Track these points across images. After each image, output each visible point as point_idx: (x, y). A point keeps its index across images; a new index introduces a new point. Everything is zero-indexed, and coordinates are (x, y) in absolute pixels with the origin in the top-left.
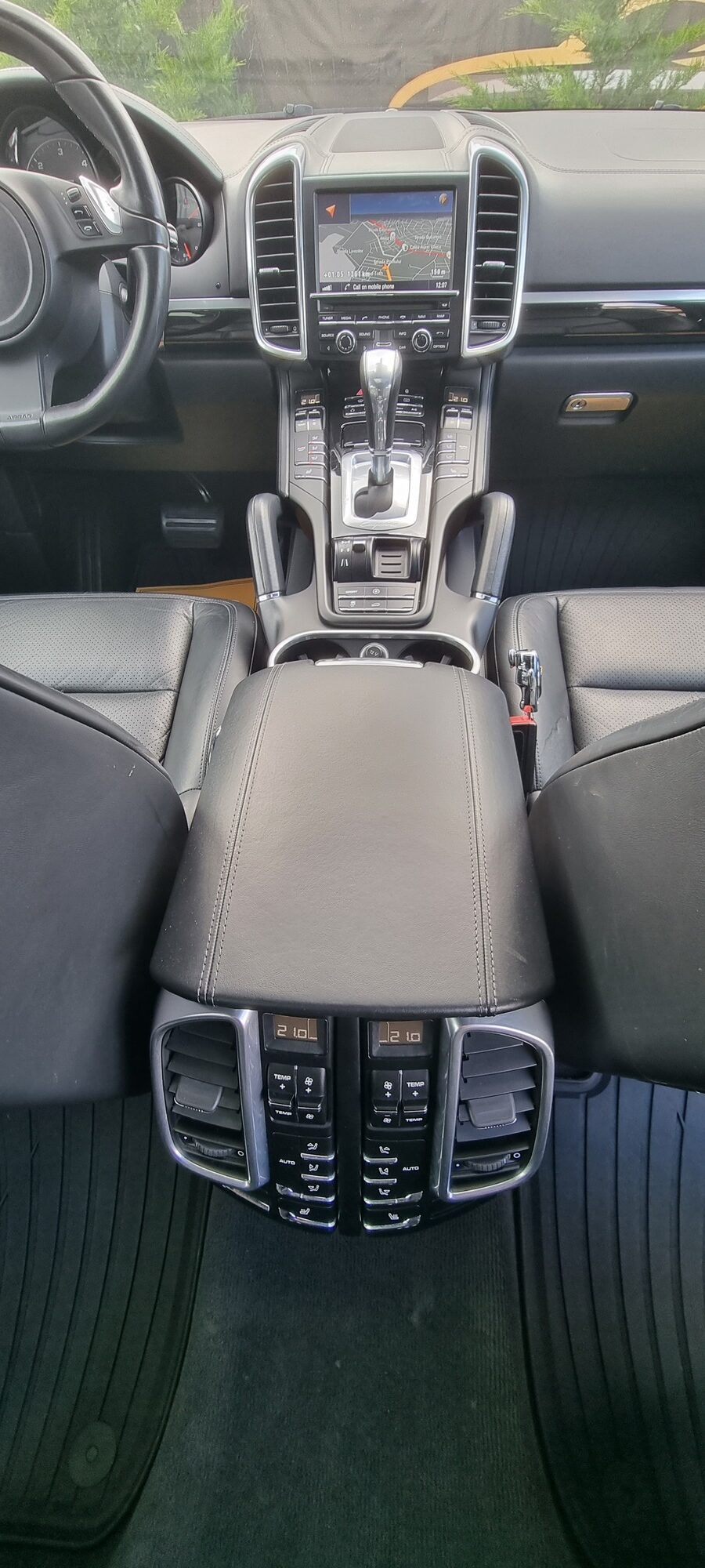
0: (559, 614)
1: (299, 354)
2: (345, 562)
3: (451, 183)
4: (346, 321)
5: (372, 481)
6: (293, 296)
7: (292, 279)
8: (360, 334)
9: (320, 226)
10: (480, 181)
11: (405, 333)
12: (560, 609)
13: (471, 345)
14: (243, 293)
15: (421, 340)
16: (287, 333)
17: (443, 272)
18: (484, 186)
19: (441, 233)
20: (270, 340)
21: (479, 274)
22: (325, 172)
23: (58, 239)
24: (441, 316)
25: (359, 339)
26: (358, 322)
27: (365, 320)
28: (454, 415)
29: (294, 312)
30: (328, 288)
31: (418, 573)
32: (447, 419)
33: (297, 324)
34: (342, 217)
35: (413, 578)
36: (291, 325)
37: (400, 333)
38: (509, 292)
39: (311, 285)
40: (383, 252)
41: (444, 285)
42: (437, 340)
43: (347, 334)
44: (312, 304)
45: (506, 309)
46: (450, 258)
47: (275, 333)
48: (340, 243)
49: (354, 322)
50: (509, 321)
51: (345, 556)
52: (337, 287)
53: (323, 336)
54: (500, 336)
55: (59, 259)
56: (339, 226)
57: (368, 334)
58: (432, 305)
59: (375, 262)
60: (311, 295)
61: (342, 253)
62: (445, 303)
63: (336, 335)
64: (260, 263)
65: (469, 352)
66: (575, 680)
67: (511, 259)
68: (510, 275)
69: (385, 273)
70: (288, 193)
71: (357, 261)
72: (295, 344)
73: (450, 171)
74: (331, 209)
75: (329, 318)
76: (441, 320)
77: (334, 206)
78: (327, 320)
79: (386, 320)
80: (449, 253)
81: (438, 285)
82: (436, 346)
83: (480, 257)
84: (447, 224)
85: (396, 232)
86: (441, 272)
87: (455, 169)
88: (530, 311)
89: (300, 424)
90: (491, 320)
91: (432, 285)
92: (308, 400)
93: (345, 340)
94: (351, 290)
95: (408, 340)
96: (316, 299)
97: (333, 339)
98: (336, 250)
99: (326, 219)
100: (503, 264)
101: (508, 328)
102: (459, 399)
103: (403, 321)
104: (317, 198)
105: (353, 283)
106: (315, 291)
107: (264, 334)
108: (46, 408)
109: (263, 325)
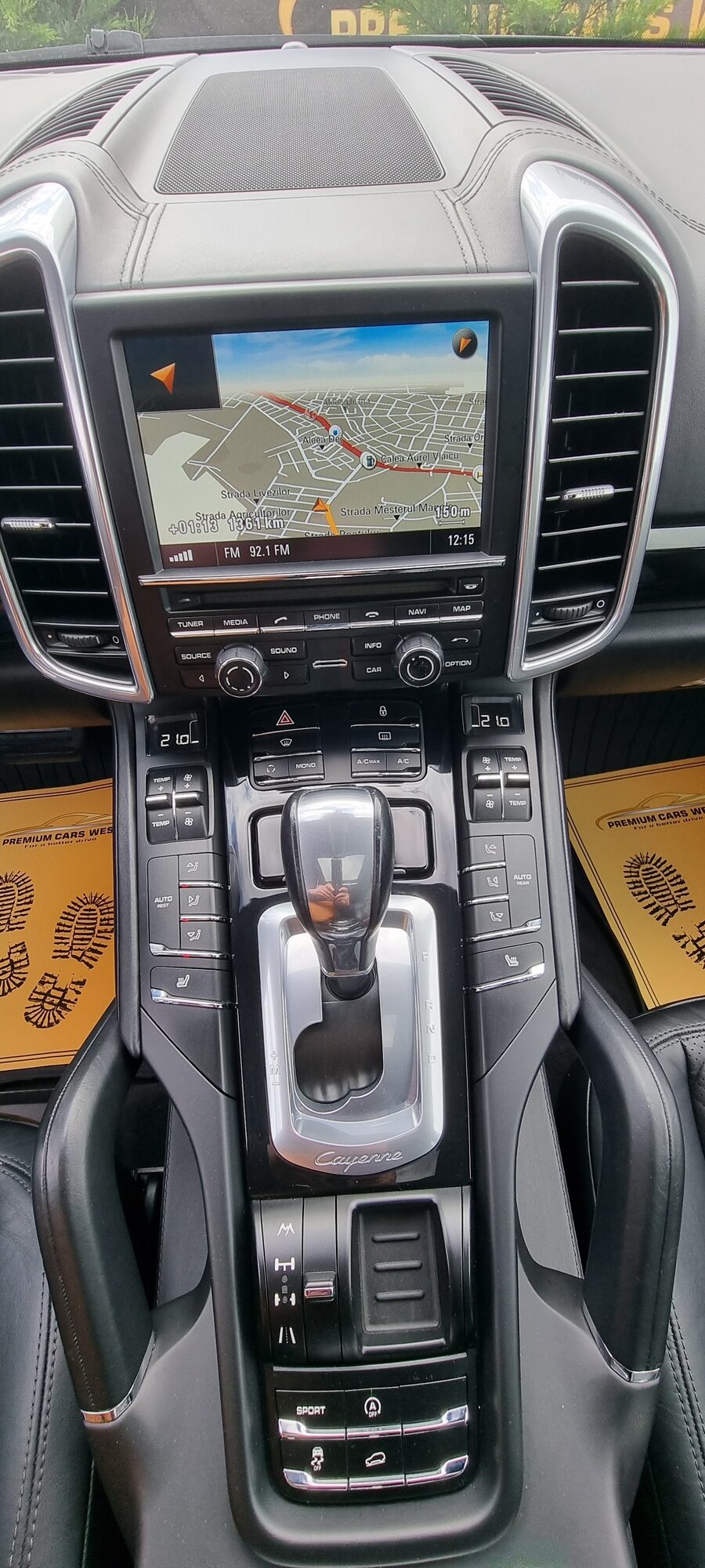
1: (135, 691)
2: (287, 1335)
4: (236, 628)
7: (89, 542)
8: (273, 651)
9: (140, 416)
10: (563, 296)
11: (378, 645)
12: (694, 1072)
13: (529, 654)
15: (419, 663)
16: (99, 648)
17: (465, 512)
18: (570, 308)
20: (60, 659)
21: (554, 515)
22: (136, 278)
24: (463, 609)
25: (269, 660)
26: (264, 629)
27: (281, 623)
28: (493, 785)
29: (106, 609)
30: (184, 556)
33: (117, 633)
36: (105, 635)
37: (367, 646)
38: (620, 542)
39: (137, 559)
40: (313, 472)
41: (467, 539)
42: (450, 651)
43: (241, 664)
44: (144, 597)
45: (614, 574)
46: (480, 480)
47: (71, 647)
48: (200, 455)
49: (255, 630)
50: (611, 601)
52: (208, 555)
53: (184, 657)
54: (592, 628)
56: (190, 414)
57: (293, 650)
58: (446, 586)
59: (296, 497)
60: (146, 580)
61: (208, 477)
62: (470, 581)
63: (215, 655)
65: (525, 667)
68: (624, 507)
70: (41, 336)
71: (246, 493)
72: (120, 669)
73: (479, 271)
74: (164, 373)
75: (194, 624)
76: (465, 616)
77: (174, 364)
78: (190, 629)
79: (332, 621)
80: (478, 470)
81: (454, 540)
82: (452, 664)
83: (556, 479)
86: (459, 506)
88: (663, 566)
89: (159, 820)
90: (571, 601)
91: (438, 543)
92: (173, 738)
93: (240, 673)
94: (246, 561)
95: (387, 656)
96: (154, 589)
97: (211, 664)
98: (190, 471)
99: (153, 399)
100: (608, 490)
101: (608, 611)
102: (493, 722)
103: (373, 622)
104: (116, 350)
105: (244, 545)
106: (151, 571)
107: (44, 644)
109: (36, 628)
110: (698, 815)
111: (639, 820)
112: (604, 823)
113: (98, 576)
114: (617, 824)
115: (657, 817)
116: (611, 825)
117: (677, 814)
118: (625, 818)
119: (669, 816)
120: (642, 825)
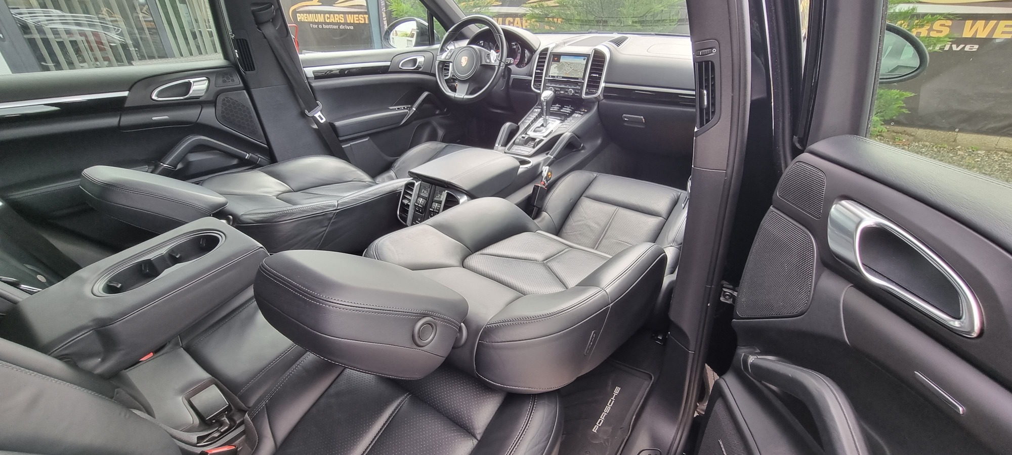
0: (594, 178)
1: (540, 92)
3: (586, 55)
4: (553, 85)
5: (543, 125)
6: (541, 77)
9: (551, 62)
10: (594, 55)
12: (596, 177)
14: (531, 76)
15: (570, 92)
16: (538, 87)
18: (595, 57)
20: (534, 88)
21: (590, 77)
22: (554, 50)
23: (482, 61)
25: (555, 90)
27: (557, 85)
28: (577, 113)
29: (541, 81)
32: (574, 114)
34: (558, 60)
36: (540, 85)
37: (566, 90)
38: (599, 83)
39: (546, 76)
40: (566, 70)
41: (580, 79)
45: (598, 87)
46: (582, 73)
47: (536, 86)
48: (555, 66)
49: (555, 86)
50: (598, 90)
52: (552, 77)
54: (594, 94)
55: (480, 65)
56: (556, 62)
57: (557, 89)
58: (576, 83)
59: (563, 72)
60: (546, 78)
61: (556, 69)
62: (578, 83)
64: (536, 69)
65: (584, 96)
66: (585, 195)
67: (601, 74)
68: (600, 78)
70: (547, 54)
71: (559, 71)
72: (539, 89)
74: (556, 59)
75: (549, 84)
76: (576, 88)
79: (563, 86)
80: (583, 71)
82: (575, 94)
83: (590, 73)
84: (583, 65)
86: (580, 75)
87: (588, 52)
88: (606, 89)
90: (593, 89)
91: (578, 79)
99: (553, 60)
100: (598, 76)
101: (598, 92)
102: (584, 110)
104: (552, 56)
105: (557, 76)
107: (533, 85)
108: (466, 94)
109: (534, 84)
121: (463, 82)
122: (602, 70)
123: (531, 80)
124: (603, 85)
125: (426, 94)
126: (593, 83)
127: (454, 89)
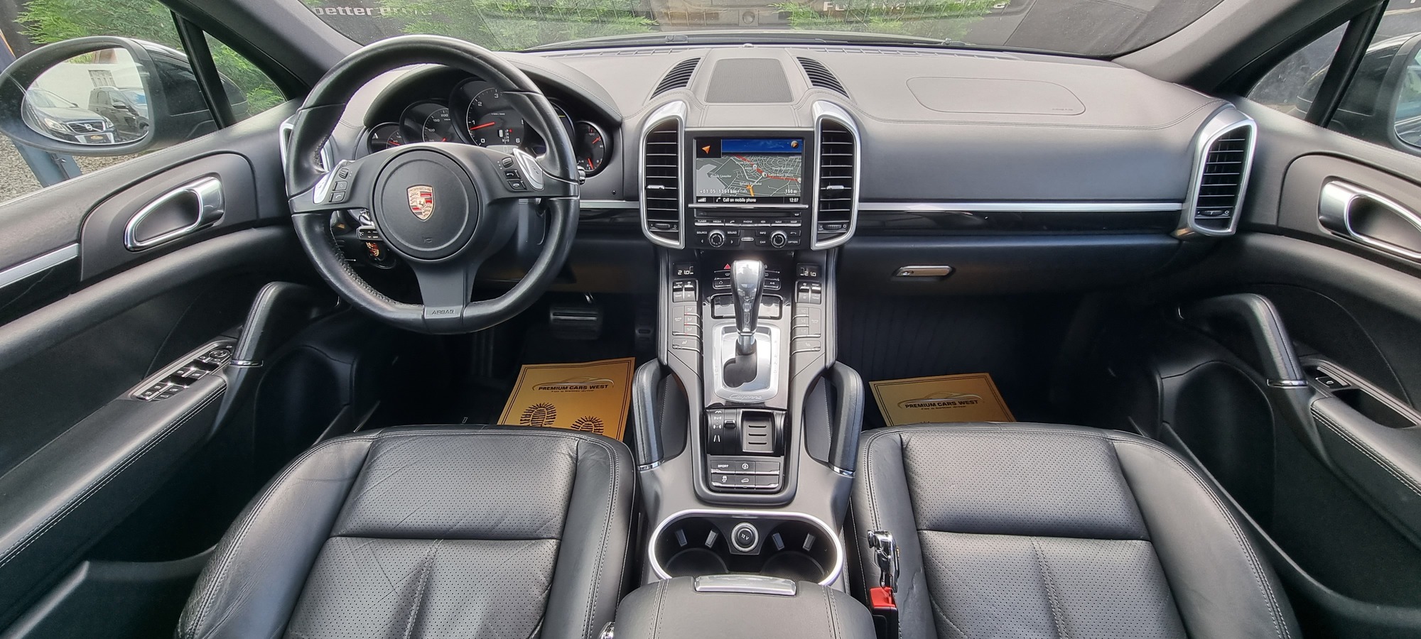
0: (903, 450)
1: (678, 244)
2: (717, 438)
3: (801, 136)
4: (717, 223)
5: (739, 349)
6: (674, 204)
7: (676, 193)
8: (728, 231)
9: (698, 159)
10: (823, 134)
11: (765, 232)
12: (905, 446)
13: (819, 240)
14: (633, 199)
15: (778, 239)
16: (669, 229)
17: (795, 192)
18: (825, 136)
19: (793, 166)
20: (653, 232)
21: (821, 192)
22: (703, 125)
23: (490, 190)
24: (794, 222)
25: (727, 235)
26: (726, 224)
27: (732, 223)
28: (807, 291)
29: (675, 215)
30: (704, 200)
31: (782, 446)
32: (800, 293)
33: (678, 224)
34: (715, 153)
35: (777, 453)
36: (672, 224)
37: (761, 232)
38: (849, 205)
39: (689, 197)
40: (747, 177)
41: (796, 200)
42: (790, 237)
43: (717, 234)
44: (689, 211)
45: (847, 216)
46: (800, 182)
47: (659, 228)
48: (713, 171)
49: (723, 224)
50: (849, 224)
51: (717, 431)
52: (710, 200)
53: (698, 233)
54: (842, 234)
55: (490, 204)
56: (712, 159)
57: (735, 233)
58: (788, 214)
59: (741, 184)
60: (690, 205)
61: (715, 177)
62: (797, 213)
63: (708, 232)
64: (648, 182)
65: (817, 245)
66: (924, 523)
67: (849, 183)
68: (849, 193)
69: (749, 191)
70: (674, 138)
71: (726, 182)
72: (675, 237)
73: (799, 127)
74: (706, 149)
75: (703, 221)
76: (794, 224)
77: (709, 147)
78: (702, 223)
79: (749, 223)
80: (799, 180)
81: (792, 200)
82: (791, 242)
83: (824, 183)
84: (797, 160)
85: (757, 164)
86: (793, 191)
87: (803, 126)
89: (677, 295)
90: (833, 224)
91: (786, 200)
92: (683, 272)
93: (716, 239)
94: (721, 201)
95: (767, 237)
96: (693, 208)
97: (707, 235)
98: (709, 175)
99: (701, 154)
100: (842, 187)
101: (848, 229)
102: (809, 274)
103: (763, 224)
104: (694, 142)
105: (722, 197)
106: (692, 203)
107: (649, 228)
108: (466, 305)
109: (648, 222)
110: (963, 405)
111: (925, 405)
112: (903, 405)
113: (676, 204)
114: (911, 406)
115: (936, 404)
116: (907, 406)
117: (949, 404)
118: (917, 403)
119: (944, 404)
120: (927, 407)
121: (442, 267)
122: (850, 171)
123: (638, 211)
124: (857, 206)
125: (268, 294)
126: (835, 208)
127: (412, 295)
